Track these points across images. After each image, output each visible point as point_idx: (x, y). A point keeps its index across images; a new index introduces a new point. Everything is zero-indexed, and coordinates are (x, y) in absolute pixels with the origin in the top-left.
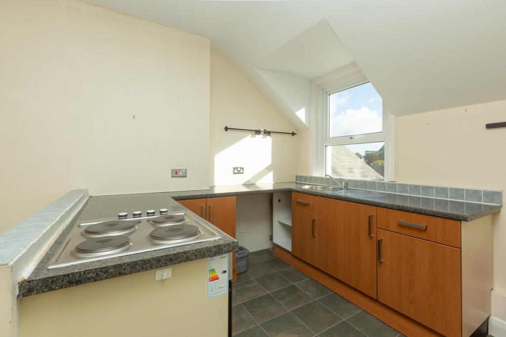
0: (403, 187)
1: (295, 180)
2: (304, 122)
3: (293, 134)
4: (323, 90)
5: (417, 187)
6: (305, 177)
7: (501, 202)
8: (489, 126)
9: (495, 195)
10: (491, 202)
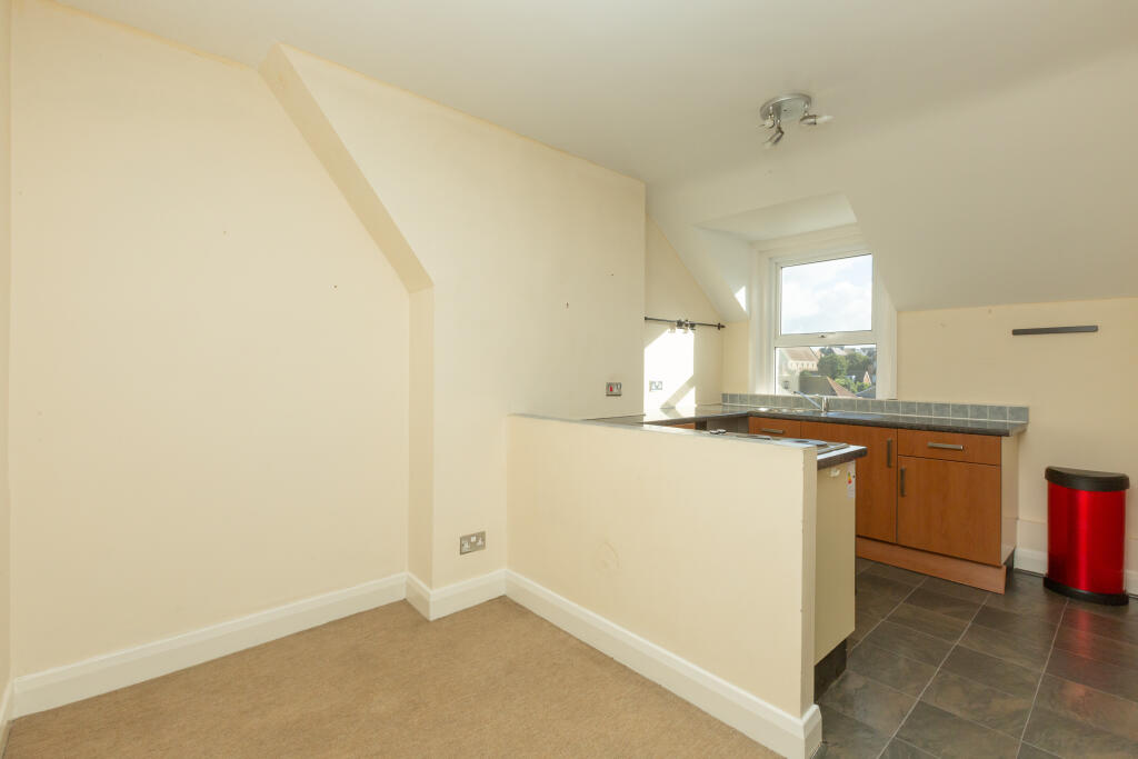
0: (909, 406)
1: (721, 402)
2: (745, 308)
3: (720, 326)
4: (770, 259)
5: (928, 405)
6: (740, 396)
7: (1028, 420)
8: (1016, 332)
9: (1022, 412)
10: (1017, 419)
